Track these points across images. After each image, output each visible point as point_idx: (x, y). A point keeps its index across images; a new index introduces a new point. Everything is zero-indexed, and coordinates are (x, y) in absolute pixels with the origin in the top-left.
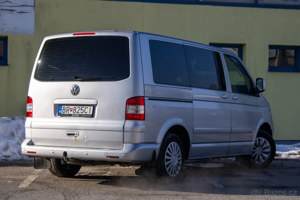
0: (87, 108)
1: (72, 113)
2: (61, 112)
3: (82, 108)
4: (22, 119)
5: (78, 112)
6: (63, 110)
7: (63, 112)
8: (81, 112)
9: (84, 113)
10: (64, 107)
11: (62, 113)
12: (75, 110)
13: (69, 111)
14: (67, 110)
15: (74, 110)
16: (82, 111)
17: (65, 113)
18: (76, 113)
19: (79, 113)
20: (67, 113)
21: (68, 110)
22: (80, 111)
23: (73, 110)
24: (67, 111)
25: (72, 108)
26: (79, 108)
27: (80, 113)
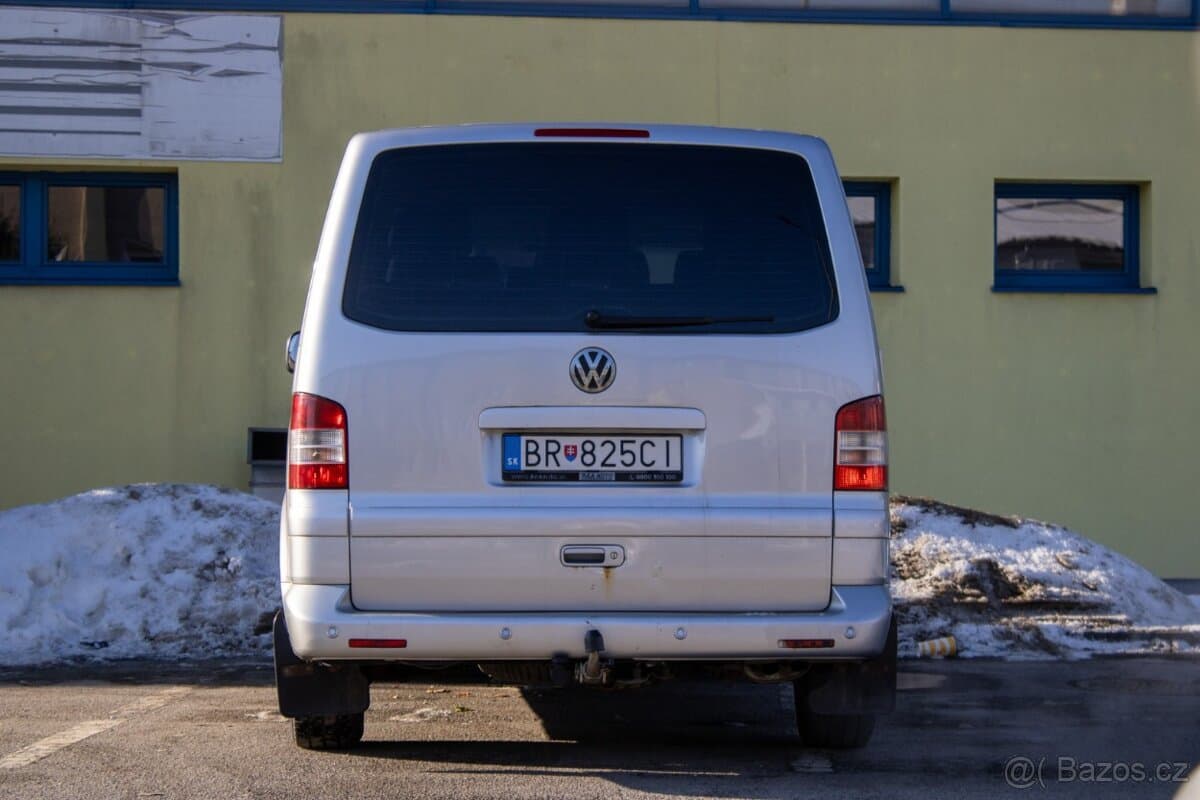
0: (653, 445)
1: (576, 465)
2: (519, 461)
3: (627, 447)
4: (169, 498)
5: (608, 462)
6: (528, 453)
7: (528, 464)
8: (623, 462)
9: (638, 467)
10: (528, 442)
11: (523, 467)
12: (591, 453)
13: (561, 456)
14: (548, 453)
15: (585, 453)
16: (628, 458)
17: (542, 467)
18: (597, 466)
19: (614, 465)
20: (552, 467)
21: (554, 454)
22: (616, 458)
23: (580, 452)
24: (551, 457)
25: (575, 447)
26: (609, 447)
27: (620, 468)
